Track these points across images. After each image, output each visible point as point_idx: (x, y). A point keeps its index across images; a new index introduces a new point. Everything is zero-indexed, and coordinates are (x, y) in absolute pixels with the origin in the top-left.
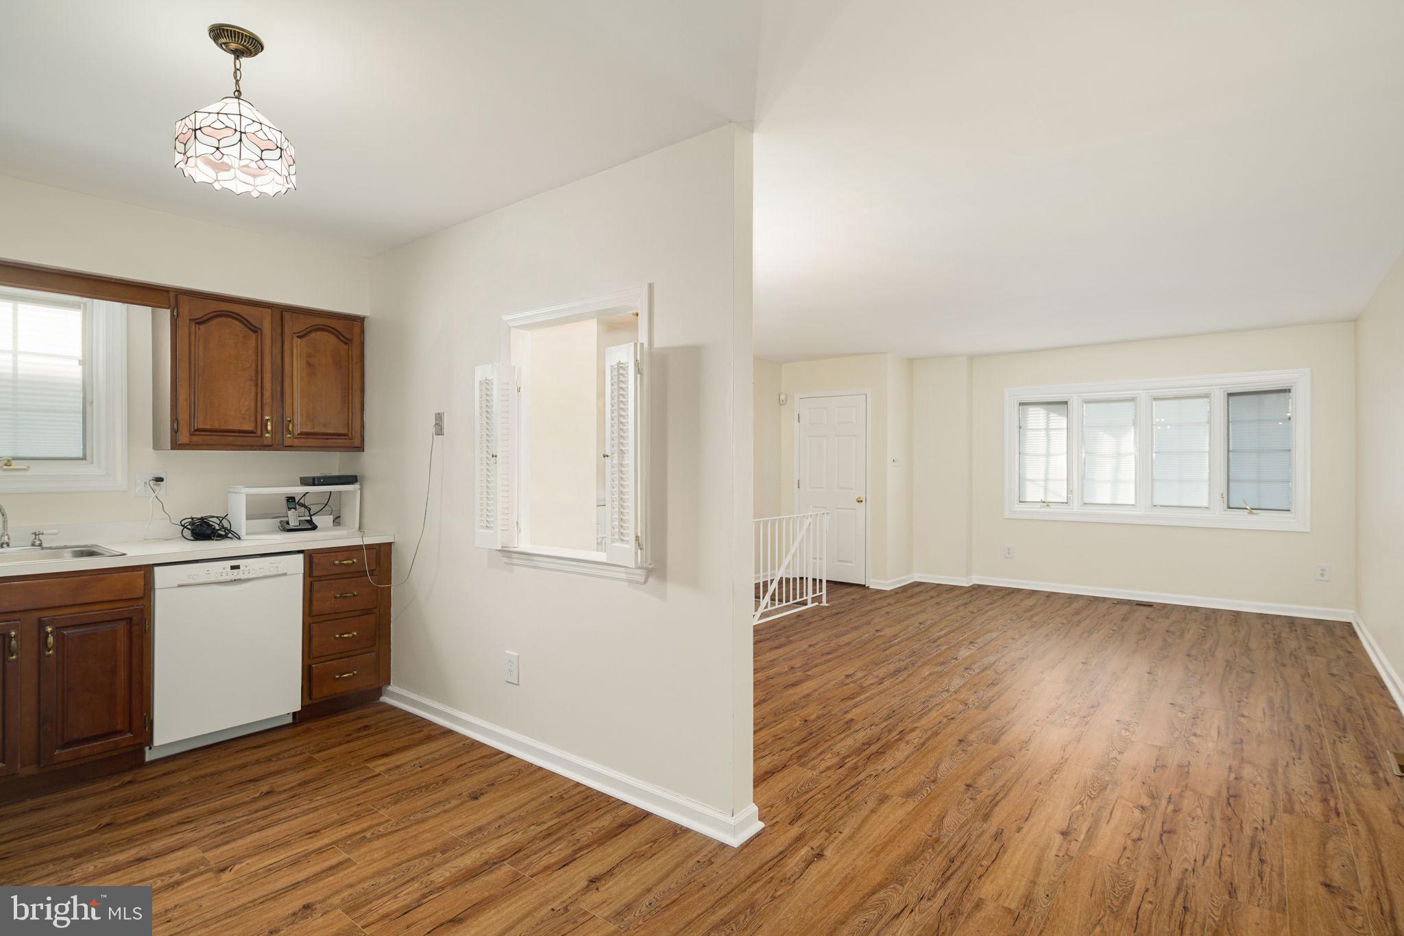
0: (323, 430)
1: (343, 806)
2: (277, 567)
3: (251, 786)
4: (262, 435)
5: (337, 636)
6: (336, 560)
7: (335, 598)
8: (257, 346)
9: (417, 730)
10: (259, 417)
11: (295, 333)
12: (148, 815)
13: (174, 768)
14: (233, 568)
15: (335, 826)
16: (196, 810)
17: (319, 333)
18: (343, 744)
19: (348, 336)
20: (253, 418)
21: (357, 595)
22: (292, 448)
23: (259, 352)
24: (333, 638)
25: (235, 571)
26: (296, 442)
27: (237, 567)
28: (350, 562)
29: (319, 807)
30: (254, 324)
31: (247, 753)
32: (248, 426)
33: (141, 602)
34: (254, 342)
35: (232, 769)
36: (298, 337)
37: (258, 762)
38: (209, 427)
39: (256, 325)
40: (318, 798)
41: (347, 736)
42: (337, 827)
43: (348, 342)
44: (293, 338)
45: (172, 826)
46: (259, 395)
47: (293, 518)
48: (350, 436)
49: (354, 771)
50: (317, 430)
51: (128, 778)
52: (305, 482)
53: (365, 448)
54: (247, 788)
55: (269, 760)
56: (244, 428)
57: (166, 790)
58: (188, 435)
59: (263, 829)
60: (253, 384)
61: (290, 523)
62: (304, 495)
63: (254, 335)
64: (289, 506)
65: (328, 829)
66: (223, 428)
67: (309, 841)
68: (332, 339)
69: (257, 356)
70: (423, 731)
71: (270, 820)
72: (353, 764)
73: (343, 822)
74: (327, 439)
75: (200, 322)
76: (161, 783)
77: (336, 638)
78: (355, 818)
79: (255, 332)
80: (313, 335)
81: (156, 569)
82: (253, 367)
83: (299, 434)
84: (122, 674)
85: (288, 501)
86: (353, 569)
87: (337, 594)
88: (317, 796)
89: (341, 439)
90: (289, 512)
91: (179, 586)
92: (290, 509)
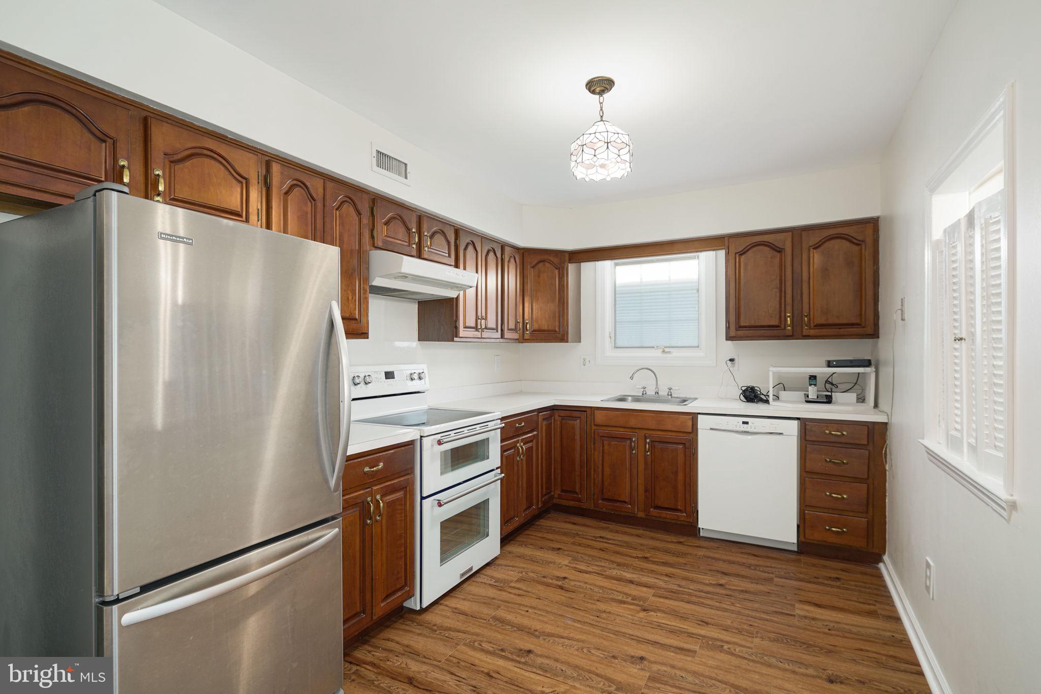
0: (837, 321)
1: (742, 619)
2: (776, 428)
3: (719, 575)
4: (785, 328)
5: (828, 494)
6: (827, 430)
7: (826, 461)
8: (781, 261)
9: (871, 602)
10: (783, 314)
11: (811, 246)
12: (663, 563)
13: (705, 545)
14: (744, 423)
15: (719, 627)
16: (682, 572)
17: (832, 241)
18: (804, 582)
19: (860, 238)
20: (778, 316)
21: (847, 464)
22: (810, 338)
23: (782, 267)
24: (824, 495)
25: (745, 425)
26: (812, 332)
27: (747, 423)
28: (839, 433)
29: (729, 611)
30: (778, 246)
31: (745, 556)
32: (775, 322)
33: (691, 435)
34: (778, 259)
35: (724, 561)
36: (814, 249)
37: (743, 564)
38: (747, 324)
39: (780, 247)
40: (738, 605)
41: (815, 577)
42: (719, 629)
43: (861, 243)
44: (809, 250)
45: (662, 574)
46: (783, 298)
47: (812, 392)
48: (863, 325)
49: (781, 602)
50: (830, 322)
51: (682, 540)
52: (829, 364)
53: (880, 335)
54: (716, 576)
55: (749, 566)
56: (771, 324)
57: (684, 555)
58: (735, 331)
59: (689, 603)
60: (778, 291)
61: (809, 396)
62: (832, 375)
63: (778, 255)
64: (811, 383)
65: (714, 627)
66: (757, 324)
67: (696, 625)
68: (846, 244)
69: (782, 269)
70: (875, 605)
71: (698, 601)
72: (789, 598)
73: (726, 629)
74: (840, 328)
75: (742, 253)
76: (690, 550)
77: (826, 495)
78: (737, 631)
79: (779, 252)
80: (827, 244)
81: (699, 416)
82: (778, 278)
83: (815, 326)
84: (681, 476)
85: (810, 378)
86: (843, 440)
87: (828, 458)
88: (739, 604)
89: (853, 328)
90: (810, 387)
91: (711, 429)
92: (811, 385)
